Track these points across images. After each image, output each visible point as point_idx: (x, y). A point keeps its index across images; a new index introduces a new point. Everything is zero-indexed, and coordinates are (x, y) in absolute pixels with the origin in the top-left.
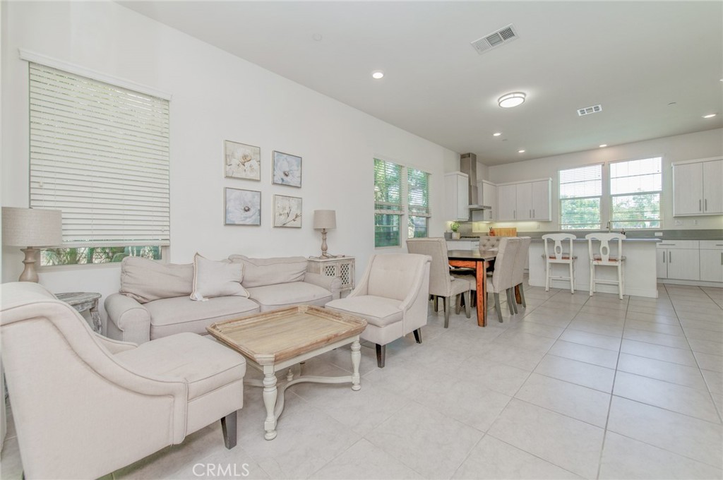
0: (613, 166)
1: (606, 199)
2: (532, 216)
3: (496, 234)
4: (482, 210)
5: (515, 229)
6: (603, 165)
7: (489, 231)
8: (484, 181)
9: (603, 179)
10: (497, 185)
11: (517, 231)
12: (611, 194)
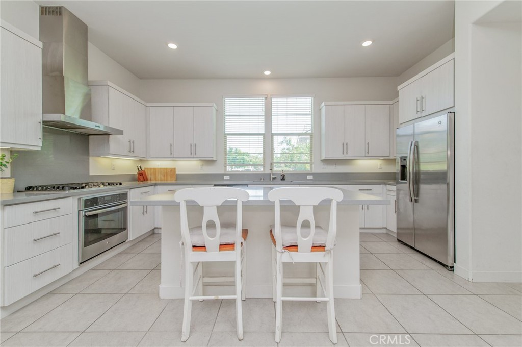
0: (274, 100)
1: (268, 137)
2: (192, 153)
3: (149, 176)
4: (109, 135)
5: (175, 169)
6: (266, 98)
7: (136, 172)
8: (109, 83)
9: (265, 115)
10: (148, 104)
11: (177, 172)
12: (273, 132)
